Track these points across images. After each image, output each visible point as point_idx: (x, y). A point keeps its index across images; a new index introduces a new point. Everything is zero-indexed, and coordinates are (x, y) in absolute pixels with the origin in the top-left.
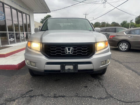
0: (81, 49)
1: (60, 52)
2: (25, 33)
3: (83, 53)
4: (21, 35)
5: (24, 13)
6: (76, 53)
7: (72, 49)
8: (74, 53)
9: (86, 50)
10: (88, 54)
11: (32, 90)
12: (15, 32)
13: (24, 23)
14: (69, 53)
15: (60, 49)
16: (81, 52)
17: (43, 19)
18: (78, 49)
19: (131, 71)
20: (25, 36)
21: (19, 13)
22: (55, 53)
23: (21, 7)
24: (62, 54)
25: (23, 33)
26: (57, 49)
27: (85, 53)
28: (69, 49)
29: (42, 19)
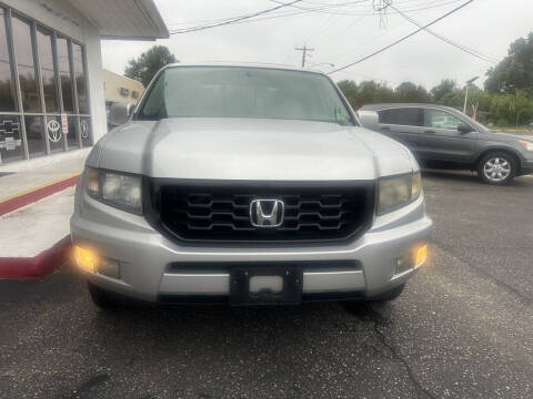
0: (316, 207)
1: (229, 218)
2: (64, 116)
3: (324, 223)
4: (47, 126)
5: (61, 36)
6: (294, 224)
7: (279, 204)
8: (287, 224)
9: (335, 212)
10: (342, 226)
11: (105, 377)
12: (22, 114)
13: (60, 74)
14: (267, 222)
15: (229, 207)
16: (315, 218)
17: (136, 59)
18: (304, 207)
19: (494, 285)
20: (66, 130)
21: (39, 35)
22: (207, 223)
23: (49, 10)
24: (235, 228)
25: (59, 119)
26: (216, 206)
27: (335, 223)
28: (267, 208)
29: (133, 63)
